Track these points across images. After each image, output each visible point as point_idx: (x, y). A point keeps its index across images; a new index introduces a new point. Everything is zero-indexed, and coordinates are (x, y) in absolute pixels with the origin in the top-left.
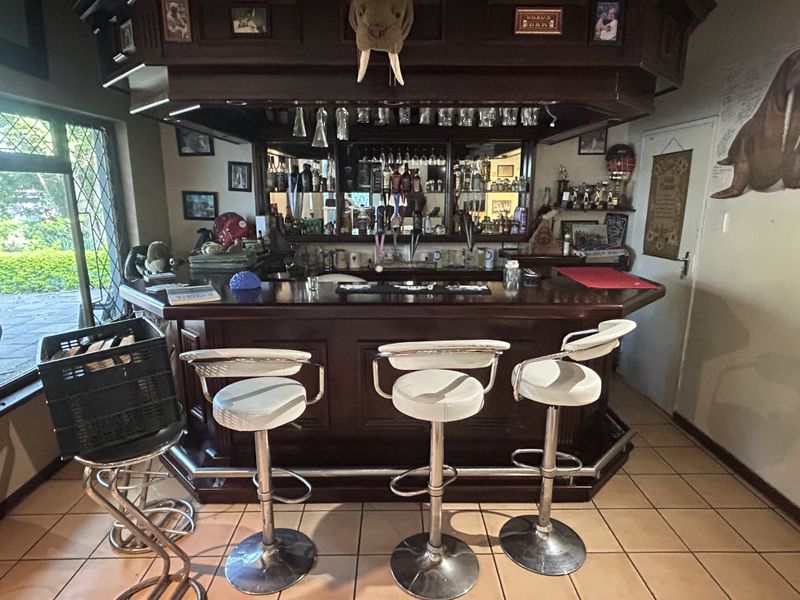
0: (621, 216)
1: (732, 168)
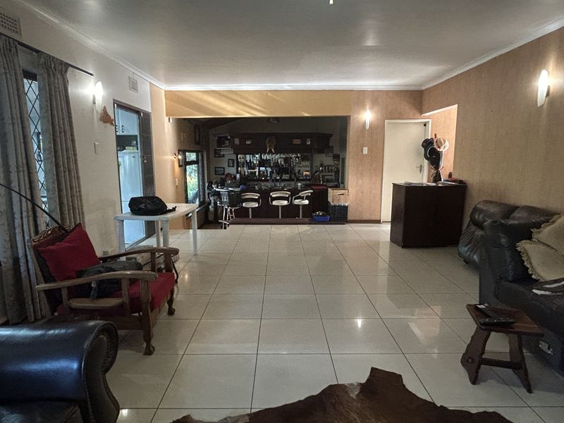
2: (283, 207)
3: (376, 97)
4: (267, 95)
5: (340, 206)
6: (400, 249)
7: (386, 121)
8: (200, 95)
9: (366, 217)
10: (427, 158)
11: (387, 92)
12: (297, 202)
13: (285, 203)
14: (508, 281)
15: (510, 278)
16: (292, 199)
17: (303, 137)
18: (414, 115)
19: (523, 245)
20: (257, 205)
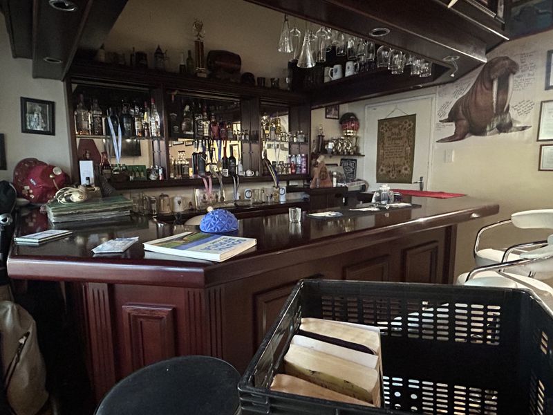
0: (352, 160)
1: (453, 124)
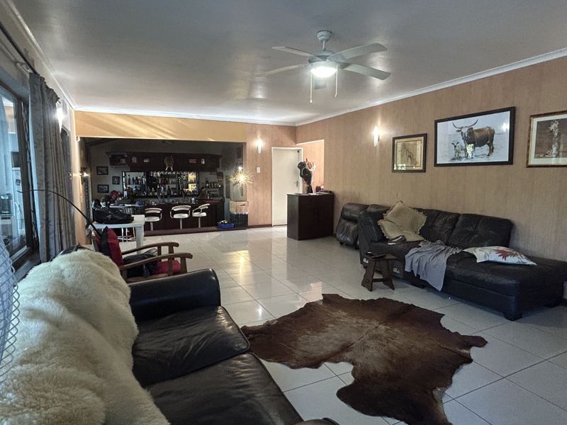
2: (184, 220)
3: (265, 130)
4: (177, 122)
5: (241, 215)
6: (297, 242)
7: (273, 148)
8: (113, 118)
9: (261, 223)
10: (301, 176)
11: (272, 126)
12: (196, 214)
13: (186, 216)
14: (375, 242)
15: (376, 240)
16: (191, 212)
17: (199, 157)
18: (291, 144)
19: (381, 222)
20: (158, 220)
